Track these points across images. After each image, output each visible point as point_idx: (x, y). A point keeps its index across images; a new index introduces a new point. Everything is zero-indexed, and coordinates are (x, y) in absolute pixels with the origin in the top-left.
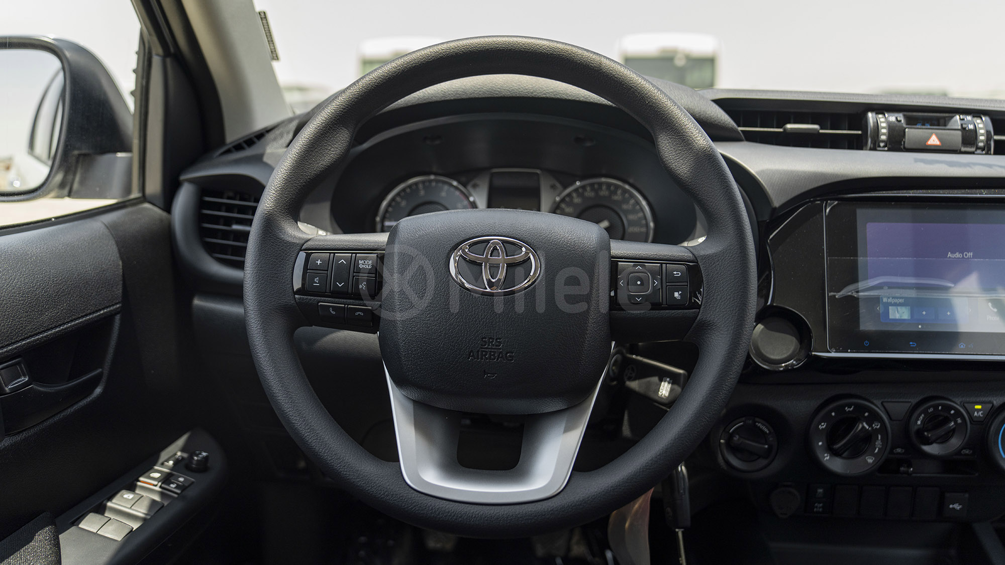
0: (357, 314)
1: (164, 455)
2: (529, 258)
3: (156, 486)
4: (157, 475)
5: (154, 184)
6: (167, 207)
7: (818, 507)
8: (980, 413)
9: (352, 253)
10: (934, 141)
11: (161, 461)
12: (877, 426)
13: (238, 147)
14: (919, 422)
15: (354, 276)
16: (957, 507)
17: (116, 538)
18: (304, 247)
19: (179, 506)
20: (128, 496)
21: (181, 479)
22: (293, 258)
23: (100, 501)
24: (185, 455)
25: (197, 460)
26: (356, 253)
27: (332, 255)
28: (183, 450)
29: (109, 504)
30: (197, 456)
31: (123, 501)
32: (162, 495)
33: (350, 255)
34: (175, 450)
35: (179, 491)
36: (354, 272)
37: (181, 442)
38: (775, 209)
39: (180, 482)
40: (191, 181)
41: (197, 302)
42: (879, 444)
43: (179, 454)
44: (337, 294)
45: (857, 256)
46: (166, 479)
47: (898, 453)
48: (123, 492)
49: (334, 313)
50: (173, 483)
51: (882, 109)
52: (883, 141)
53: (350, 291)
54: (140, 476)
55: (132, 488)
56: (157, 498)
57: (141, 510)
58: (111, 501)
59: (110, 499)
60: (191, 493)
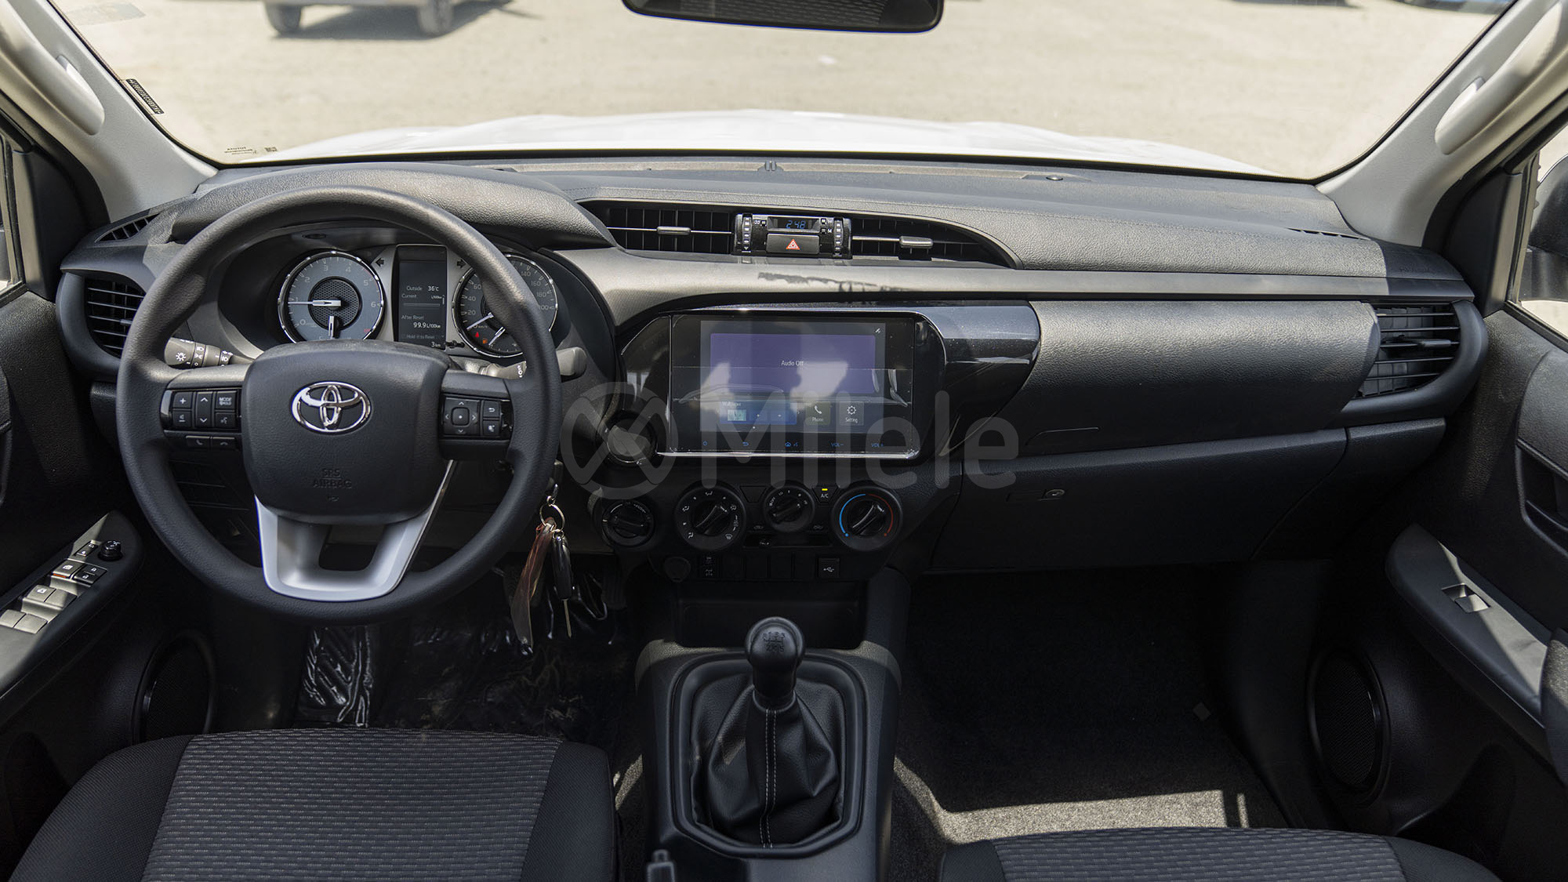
0: (222, 444)
1: (77, 545)
2: (361, 401)
3: (69, 578)
4: (69, 567)
5: (33, 270)
6: (52, 297)
7: (709, 572)
8: (826, 495)
9: (214, 391)
10: (793, 246)
11: (73, 553)
12: (734, 508)
13: (120, 235)
14: (771, 504)
15: (215, 413)
16: (830, 570)
17: (32, 631)
18: (169, 387)
19: (92, 596)
20: (42, 590)
21: (94, 570)
22: (159, 399)
23: (14, 598)
24: (99, 543)
25: (109, 550)
26: (217, 391)
27: (195, 393)
28: (97, 539)
29: (24, 600)
30: (108, 545)
31: (37, 595)
32: (78, 587)
33: (211, 392)
34: (90, 538)
35: (92, 582)
36: (215, 409)
37: (96, 528)
38: (617, 327)
39: (92, 572)
40: (72, 272)
41: (95, 392)
42: (736, 523)
43: (93, 542)
44: (201, 428)
45: (699, 366)
46: (80, 571)
47: (758, 530)
48: (37, 587)
49: (201, 444)
50: (85, 574)
51: (748, 212)
52: (746, 245)
53: (213, 425)
54: (53, 570)
55: (45, 582)
56: (73, 592)
57: (57, 604)
58: (26, 596)
59: (25, 594)
60: (104, 583)
